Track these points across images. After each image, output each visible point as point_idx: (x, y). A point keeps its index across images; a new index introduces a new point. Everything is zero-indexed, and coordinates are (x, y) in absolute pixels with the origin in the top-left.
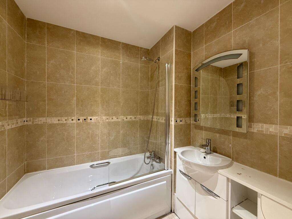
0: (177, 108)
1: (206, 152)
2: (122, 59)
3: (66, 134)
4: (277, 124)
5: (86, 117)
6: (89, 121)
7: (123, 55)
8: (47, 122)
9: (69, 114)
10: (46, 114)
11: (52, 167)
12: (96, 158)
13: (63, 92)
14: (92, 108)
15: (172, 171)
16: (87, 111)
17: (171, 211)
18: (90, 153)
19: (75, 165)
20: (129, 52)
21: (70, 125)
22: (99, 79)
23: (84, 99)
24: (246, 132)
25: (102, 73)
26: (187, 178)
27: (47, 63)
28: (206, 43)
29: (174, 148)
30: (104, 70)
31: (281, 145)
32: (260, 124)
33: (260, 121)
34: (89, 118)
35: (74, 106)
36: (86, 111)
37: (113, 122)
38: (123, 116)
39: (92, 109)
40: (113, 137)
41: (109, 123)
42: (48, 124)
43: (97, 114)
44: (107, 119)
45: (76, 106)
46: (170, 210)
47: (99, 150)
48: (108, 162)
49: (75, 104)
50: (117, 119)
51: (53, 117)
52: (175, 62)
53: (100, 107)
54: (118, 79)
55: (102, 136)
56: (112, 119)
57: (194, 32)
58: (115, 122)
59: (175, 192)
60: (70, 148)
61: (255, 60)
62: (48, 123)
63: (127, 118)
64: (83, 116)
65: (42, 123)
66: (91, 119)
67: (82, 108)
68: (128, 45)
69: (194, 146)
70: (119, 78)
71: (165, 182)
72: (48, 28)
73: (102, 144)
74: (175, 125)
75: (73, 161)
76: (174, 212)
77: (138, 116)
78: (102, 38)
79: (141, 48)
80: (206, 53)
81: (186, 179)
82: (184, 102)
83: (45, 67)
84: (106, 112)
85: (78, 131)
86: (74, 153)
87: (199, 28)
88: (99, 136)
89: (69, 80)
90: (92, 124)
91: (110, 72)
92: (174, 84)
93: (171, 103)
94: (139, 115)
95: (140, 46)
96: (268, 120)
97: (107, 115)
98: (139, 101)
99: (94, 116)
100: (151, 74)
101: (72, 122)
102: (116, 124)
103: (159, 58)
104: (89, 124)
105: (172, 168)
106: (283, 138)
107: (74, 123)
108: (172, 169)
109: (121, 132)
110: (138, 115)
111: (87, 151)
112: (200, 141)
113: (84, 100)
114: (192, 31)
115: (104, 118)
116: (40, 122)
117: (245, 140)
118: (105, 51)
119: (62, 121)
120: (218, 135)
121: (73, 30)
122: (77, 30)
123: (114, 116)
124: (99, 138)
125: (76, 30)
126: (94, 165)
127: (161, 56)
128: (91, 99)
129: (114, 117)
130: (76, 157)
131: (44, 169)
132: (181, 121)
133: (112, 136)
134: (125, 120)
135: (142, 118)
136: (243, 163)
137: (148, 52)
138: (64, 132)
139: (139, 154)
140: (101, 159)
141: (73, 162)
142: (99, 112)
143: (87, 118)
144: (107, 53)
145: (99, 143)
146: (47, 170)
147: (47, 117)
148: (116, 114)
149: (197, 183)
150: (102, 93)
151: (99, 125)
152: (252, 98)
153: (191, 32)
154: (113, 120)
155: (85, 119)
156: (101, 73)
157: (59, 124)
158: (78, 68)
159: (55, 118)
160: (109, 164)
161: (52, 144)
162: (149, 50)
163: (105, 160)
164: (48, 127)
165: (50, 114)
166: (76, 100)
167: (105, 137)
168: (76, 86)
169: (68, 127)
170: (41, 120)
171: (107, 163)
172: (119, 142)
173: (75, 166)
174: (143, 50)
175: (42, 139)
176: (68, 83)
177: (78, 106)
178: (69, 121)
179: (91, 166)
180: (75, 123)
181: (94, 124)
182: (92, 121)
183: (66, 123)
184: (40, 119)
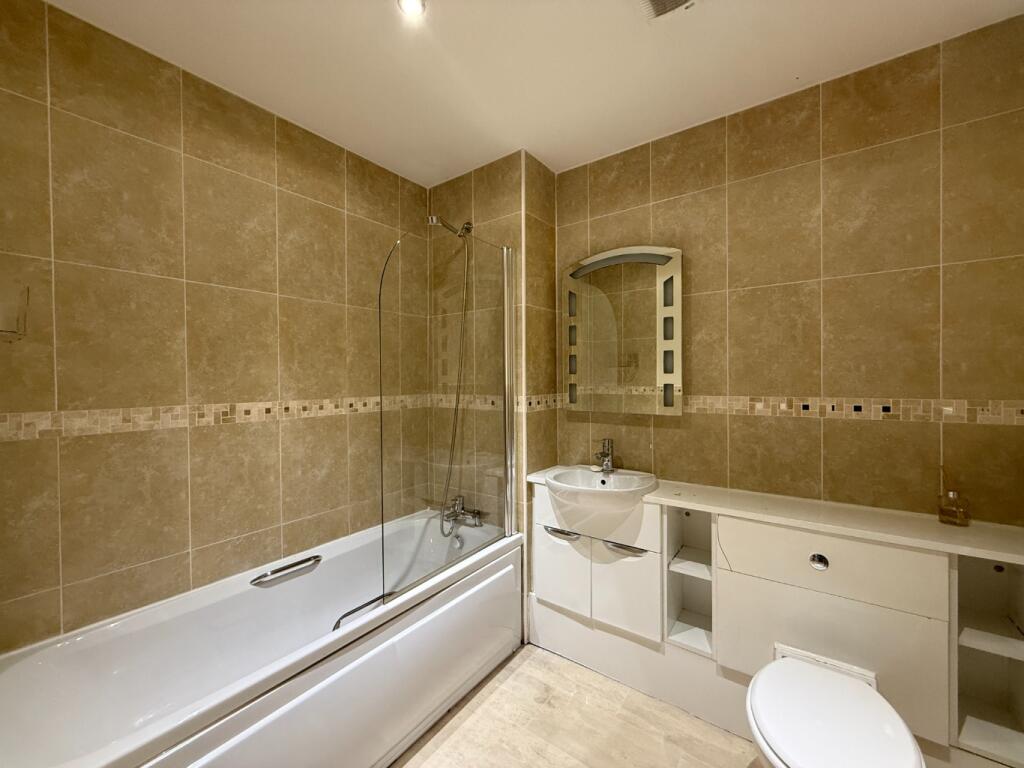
0: (531, 368)
1: (602, 471)
2: (350, 207)
3: (148, 474)
4: (726, 395)
5: (228, 405)
6: (240, 418)
7: (352, 194)
8: (59, 432)
9: (159, 395)
10: (54, 396)
11: (86, 616)
12: (269, 549)
13: (133, 306)
14: (252, 371)
15: (524, 535)
16: (233, 384)
17: (522, 642)
18: (247, 538)
19: (189, 590)
20: (370, 187)
21: (167, 436)
22: (274, 266)
23: (219, 338)
24: (680, 414)
25: (285, 246)
26: (568, 540)
27: (55, 180)
28: (593, 213)
29: (528, 474)
30: (291, 236)
31: (732, 431)
32: (702, 397)
33: (700, 392)
34: (241, 407)
35: (179, 363)
36: (229, 382)
37: (323, 419)
38: (355, 396)
39: (250, 375)
40: (324, 471)
41: (311, 424)
42: (64, 439)
43: (270, 394)
44: (305, 409)
45: (191, 364)
46: (519, 641)
47: (279, 521)
48: (315, 557)
49: (182, 358)
50: (337, 407)
51: (89, 408)
52: (527, 247)
53: (280, 368)
54: (335, 273)
55: (289, 469)
56: (321, 408)
57: (563, 176)
58: (330, 418)
59: (530, 590)
60: (166, 529)
61: (692, 273)
62: (64, 435)
63: (365, 405)
64: (216, 403)
65: (37, 437)
66: (247, 412)
67: (212, 370)
68: (367, 162)
69: (567, 463)
70: (341, 269)
71: (511, 567)
72: (54, 29)
73: (288, 499)
74: (527, 414)
75: (179, 575)
76: (529, 643)
77: (397, 398)
78: (283, 122)
79: (404, 180)
80: (594, 237)
81: (565, 543)
82: (543, 354)
83: (48, 193)
84: (301, 386)
85: (198, 460)
86: (185, 545)
87: (576, 171)
88: (278, 471)
89: (158, 262)
90: (252, 429)
91: (312, 244)
92: (523, 305)
93: (517, 355)
94: (403, 394)
95: (399, 175)
96: (714, 390)
97: (302, 394)
98: (400, 349)
99: (261, 401)
100: (435, 268)
101: (174, 426)
102: (334, 423)
103: (469, 223)
104: (241, 430)
105: (521, 528)
106: (734, 418)
107: (181, 428)
108: (523, 532)
109: (349, 452)
110: (397, 394)
111: (236, 531)
112: (582, 449)
113: (220, 342)
114: (557, 173)
115: (294, 405)
116: (22, 432)
117: (678, 431)
118: (292, 172)
119: (129, 421)
120: (624, 429)
121: (171, 66)
122: (189, 70)
123: (326, 398)
124: (277, 478)
125: (182, 67)
126: (265, 575)
127: (476, 221)
128: (247, 337)
129: (326, 402)
130: (194, 559)
131: (52, 630)
132: (539, 403)
133: (323, 467)
134: (361, 409)
135: (409, 401)
136: (675, 478)
137: (424, 196)
138: (138, 469)
139: (404, 518)
140: (285, 550)
141: (180, 579)
142: (276, 384)
143: (233, 409)
144: (301, 179)
145: (278, 498)
146: (66, 632)
147: (60, 408)
148: (330, 391)
149: (594, 540)
150: (285, 319)
151: (278, 434)
152: (688, 346)
153: (554, 174)
154: (322, 414)
155: (225, 414)
156: (281, 247)
157: (116, 437)
158: (194, 217)
159: (98, 411)
160: (319, 561)
161: (88, 518)
162: (426, 190)
163: (299, 552)
164: (65, 452)
165: (74, 397)
166: (190, 337)
167: (300, 472)
168: (187, 283)
169: (158, 444)
170: (27, 425)
171: (309, 560)
172: (342, 486)
173: (192, 591)
174: (408, 186)
175: (36, 504)
176: (151, 273)
177: (195, 362)
178: (160, 422)
179: (258, 582)
180: (186, 428)
181: (260, 427)
182: (252, 420)
183: (150, 432)
184: (26, 418)
